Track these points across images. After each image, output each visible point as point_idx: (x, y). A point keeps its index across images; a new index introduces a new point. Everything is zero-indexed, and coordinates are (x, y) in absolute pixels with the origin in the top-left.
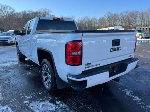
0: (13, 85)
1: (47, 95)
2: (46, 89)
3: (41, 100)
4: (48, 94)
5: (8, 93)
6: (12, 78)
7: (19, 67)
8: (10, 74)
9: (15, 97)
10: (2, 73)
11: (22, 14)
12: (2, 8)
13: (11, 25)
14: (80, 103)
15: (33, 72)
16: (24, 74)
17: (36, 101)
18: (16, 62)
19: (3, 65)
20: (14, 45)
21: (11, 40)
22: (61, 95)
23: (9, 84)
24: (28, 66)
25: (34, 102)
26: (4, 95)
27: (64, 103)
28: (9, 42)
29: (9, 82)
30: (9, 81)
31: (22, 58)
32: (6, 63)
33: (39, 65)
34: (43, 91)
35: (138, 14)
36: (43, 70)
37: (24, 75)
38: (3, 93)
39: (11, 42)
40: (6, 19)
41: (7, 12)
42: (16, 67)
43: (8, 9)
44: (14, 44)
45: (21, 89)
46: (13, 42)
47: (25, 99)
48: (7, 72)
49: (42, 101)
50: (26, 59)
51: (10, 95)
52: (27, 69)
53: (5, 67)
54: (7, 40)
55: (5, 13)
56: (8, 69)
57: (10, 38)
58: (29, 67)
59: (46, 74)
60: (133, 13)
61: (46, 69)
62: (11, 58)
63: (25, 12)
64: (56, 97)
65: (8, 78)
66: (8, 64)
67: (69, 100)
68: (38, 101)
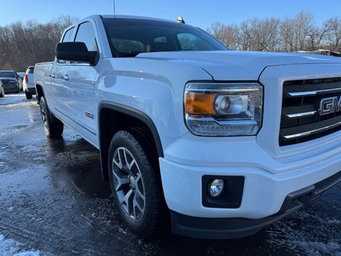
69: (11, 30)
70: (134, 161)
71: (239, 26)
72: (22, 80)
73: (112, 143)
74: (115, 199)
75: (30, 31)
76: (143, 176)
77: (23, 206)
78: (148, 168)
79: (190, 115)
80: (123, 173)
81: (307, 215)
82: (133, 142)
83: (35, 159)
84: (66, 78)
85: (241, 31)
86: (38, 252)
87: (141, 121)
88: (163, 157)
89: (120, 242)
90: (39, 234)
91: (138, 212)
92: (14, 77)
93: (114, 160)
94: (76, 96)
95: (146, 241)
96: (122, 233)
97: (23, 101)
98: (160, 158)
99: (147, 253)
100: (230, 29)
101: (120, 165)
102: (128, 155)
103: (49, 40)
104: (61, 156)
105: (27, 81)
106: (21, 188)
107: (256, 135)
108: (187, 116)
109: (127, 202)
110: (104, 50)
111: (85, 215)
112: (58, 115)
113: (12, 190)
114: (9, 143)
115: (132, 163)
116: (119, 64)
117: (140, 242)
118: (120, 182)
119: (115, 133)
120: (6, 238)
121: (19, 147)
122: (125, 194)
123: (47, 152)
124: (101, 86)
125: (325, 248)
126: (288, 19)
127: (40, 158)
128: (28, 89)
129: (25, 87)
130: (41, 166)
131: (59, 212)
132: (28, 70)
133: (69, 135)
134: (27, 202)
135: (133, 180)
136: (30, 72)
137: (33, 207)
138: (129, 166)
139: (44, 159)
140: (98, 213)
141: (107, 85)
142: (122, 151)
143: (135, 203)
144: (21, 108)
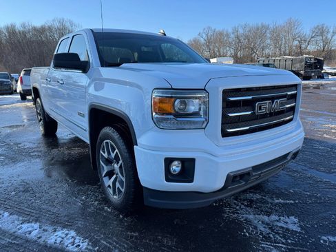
69: (5, 31)
70: (117, 150)
71: (230, 31)
72: (17, 81)
73: (99, 136)
74: (102, 185)
75: (24, 33)
76: (123, 161)
77: (23, 192)
78: (126, 155)
79: (156, 113)
80: (108, 162)
81: (259, 197)
82: (116, 136)
83: (32, 154)
84: (61, 82)
85: (232, 36)
86: (38, 224)
87: (121, 118)
88: (137, 145)
89: (105, 217)
90: (38, 212)
91: (120, 191)
92: (8, 78)
93: (101, 152)
94: (69, 97)
95: (126, 216)
96: (107, 211)
97: (18, 102)
98: (135, 146)
99: (126, 224)
100: (221, 34)
101: (106, 155)
102: (112, 146)
103: (43, 42)
104: (55, 151)
105: (22, 82)
106: (20, 178)
107: (204, 129)
108: (154, 114)
109: (111, 185)
110: (94, 60)
111: (76, 198)
112: (53, 115)
113: (13, 179)
114: (7, 141)
115: (115, 152)
116: (107, 72)
117: (121, 216)
118: (106, 169)
119: (101, 129)
120: (10, 214)
121: (17, 144)
122: (110, 179)
123: (42, 149)
124: (91, 90)
125: (267, 220)
126: (277, 25)
127: (36, 153)
128: (23, 90)
129: (19, 88)
130: (38, 160)
131: (54, 196)
132: (23, 73)
133: (63, 133)
134: (26, 189)
135: (116, 166)
136: (24, 74)
137: (31, 192)
138: (113, 155)
139: (40, 154)
140: (88, 196)
141: (96, 89)
142: (107, 143)
143: (118, 185)
144: (16, 109)
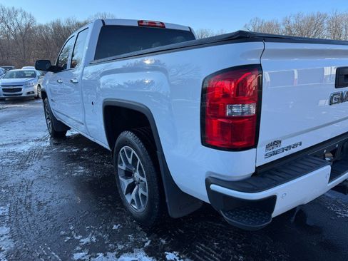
0: (39, 204)
1: (134, 231)
2: (130, 214)
3: (120, 247)
4: (139, 228)
5: (27, 229)
6: (35, 182)
7: (51, 153)
8: (30, 174)
9: (47, 241)
10: (9, 172)
11: (51, 27)
12: (5, 16)
13: (26, 56)
14: (236, 257)
15: (89, 166)
16: (65, 171)
17: (108, 253)
18: (44, 140)
19: (11, 149)
20: (36, 101)
21: (30, 90)
22: (174, 233)
23: (28, 201)
24: (74, 150)
25: (101, 255)
26: (15, 233)
27: (188, 256)
28: (24, 92)
29: (30, 196)
30: (29, 193)
31: (58, 130)
32: (20, 143)
33: (108, 148)
34: (122, 221)
35: (325, 21)
36: (121, 163)
37: (68, 176)
38: (14, 229)
39: (29, 93)
40: (16, 42)
41: (16, 25)
42: (46, 154)
43: (19, 16)
44: (37, 98)
45: (61, 216)
46: (33, 93)
47: (75, 247)
48: (22, 167)
49: (126, 252)
50: (68, 134)
51: (33, 232)
52: (74, 158)
53: (18, 154)
54: (20, 90)
55: (12, 28)
56: (24, 161)
57: (26, 84)
58: (79, 154)
59: (128, 174)
60: (313, 19)
61: (130, 160)
62: (31, 131)
63: (59, 22)
64: (163, 238)
65: (26, 185)
66: (25, 148)
67: (201, 247)
68: (112, 251)
